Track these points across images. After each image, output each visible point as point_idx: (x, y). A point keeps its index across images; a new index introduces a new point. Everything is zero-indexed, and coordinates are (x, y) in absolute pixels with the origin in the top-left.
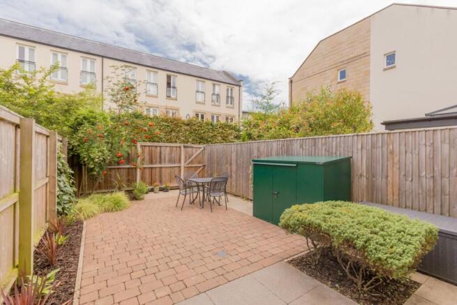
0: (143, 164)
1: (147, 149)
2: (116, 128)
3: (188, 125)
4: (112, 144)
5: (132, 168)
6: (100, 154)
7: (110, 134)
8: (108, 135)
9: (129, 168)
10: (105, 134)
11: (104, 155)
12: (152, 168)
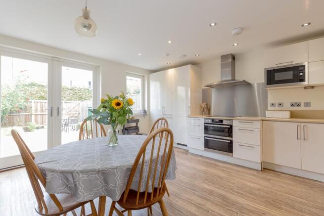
0: (36, 112)
1: (39, 104)
2: (14, 92)
3: (71, 90)
4: (12, 101)
5: (29, 115)
6: (3, 106)
7: (11, 95)
8: (9, 96)
9: (26, 115)
10: (8, 95)
11: (6, 106)
12: (43, 115)
